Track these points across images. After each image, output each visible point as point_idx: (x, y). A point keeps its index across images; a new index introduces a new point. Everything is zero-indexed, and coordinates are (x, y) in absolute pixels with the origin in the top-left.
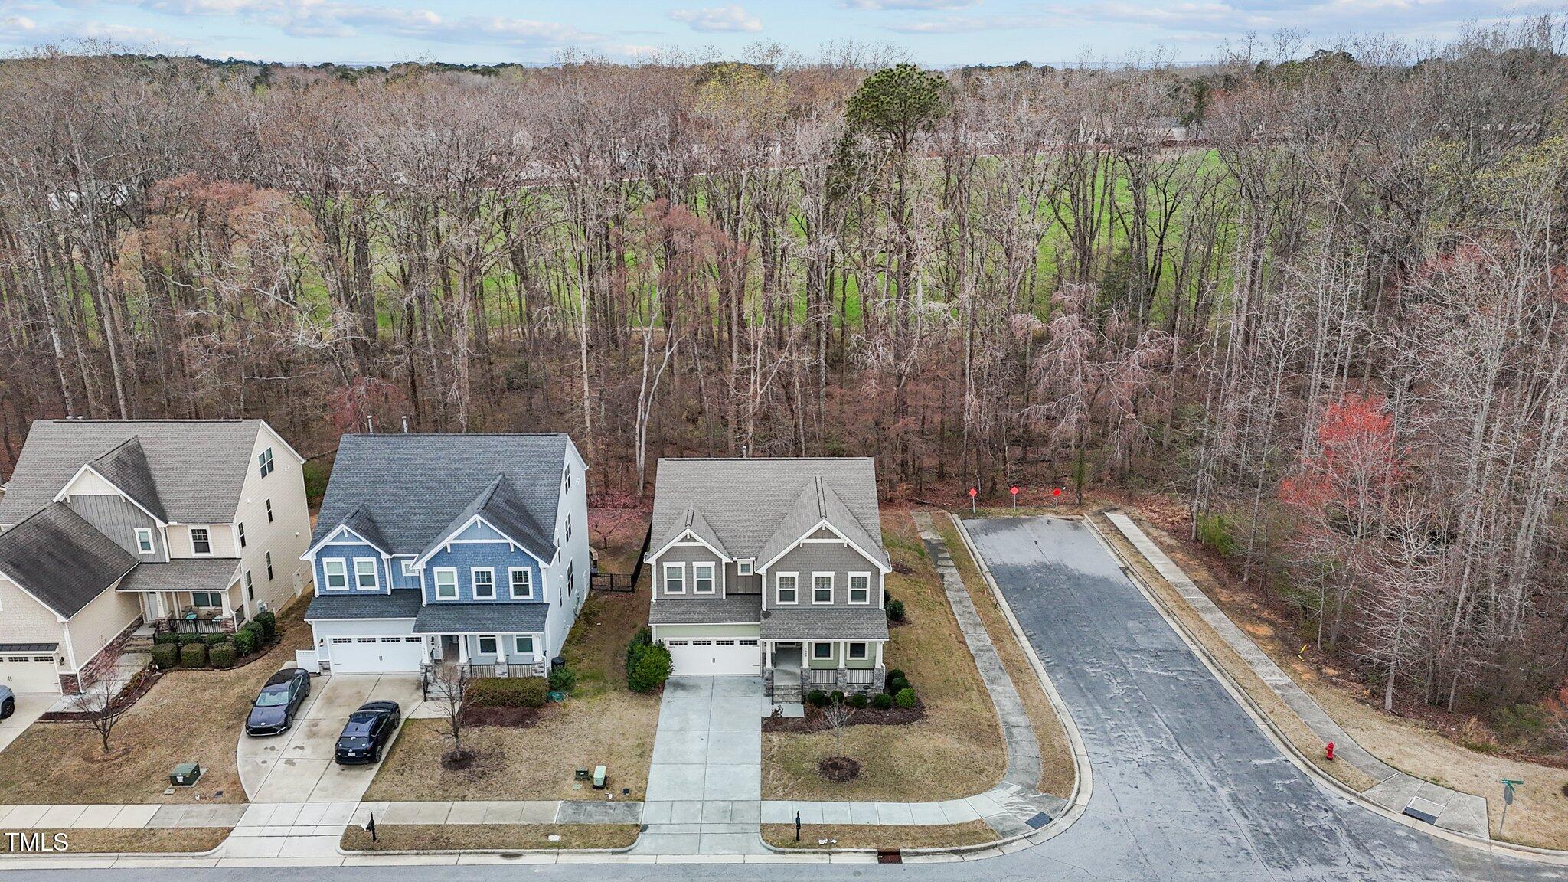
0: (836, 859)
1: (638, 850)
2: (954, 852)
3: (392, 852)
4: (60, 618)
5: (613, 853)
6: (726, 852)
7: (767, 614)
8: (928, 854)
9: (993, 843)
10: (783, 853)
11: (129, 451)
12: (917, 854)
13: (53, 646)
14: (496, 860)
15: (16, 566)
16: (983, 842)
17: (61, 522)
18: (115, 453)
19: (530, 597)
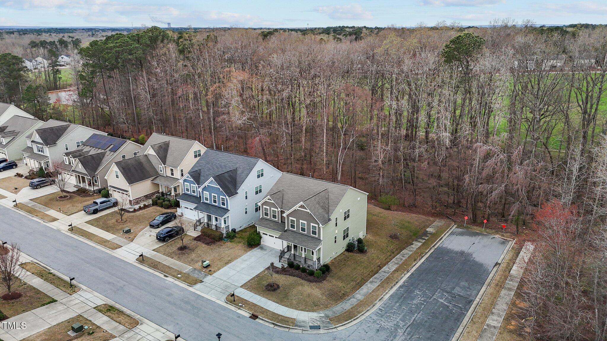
0: (239, 311)
1: (194, 287)
2: (273, 324)
3: (144, 265)
4: (128, 184)
5: (188, 285)
6: (214, 297)
7: (286, 231)
8: (265, 321)
9: (289, 327)
10: (227, 303)
11: (165, 144)
12: (262, 320)
13: (127, 191)
14: (162, 276)
15: (123, 169)
16: (286, 325)
17: (143, 160)
18: (161, 144)
19: (225, 207)
